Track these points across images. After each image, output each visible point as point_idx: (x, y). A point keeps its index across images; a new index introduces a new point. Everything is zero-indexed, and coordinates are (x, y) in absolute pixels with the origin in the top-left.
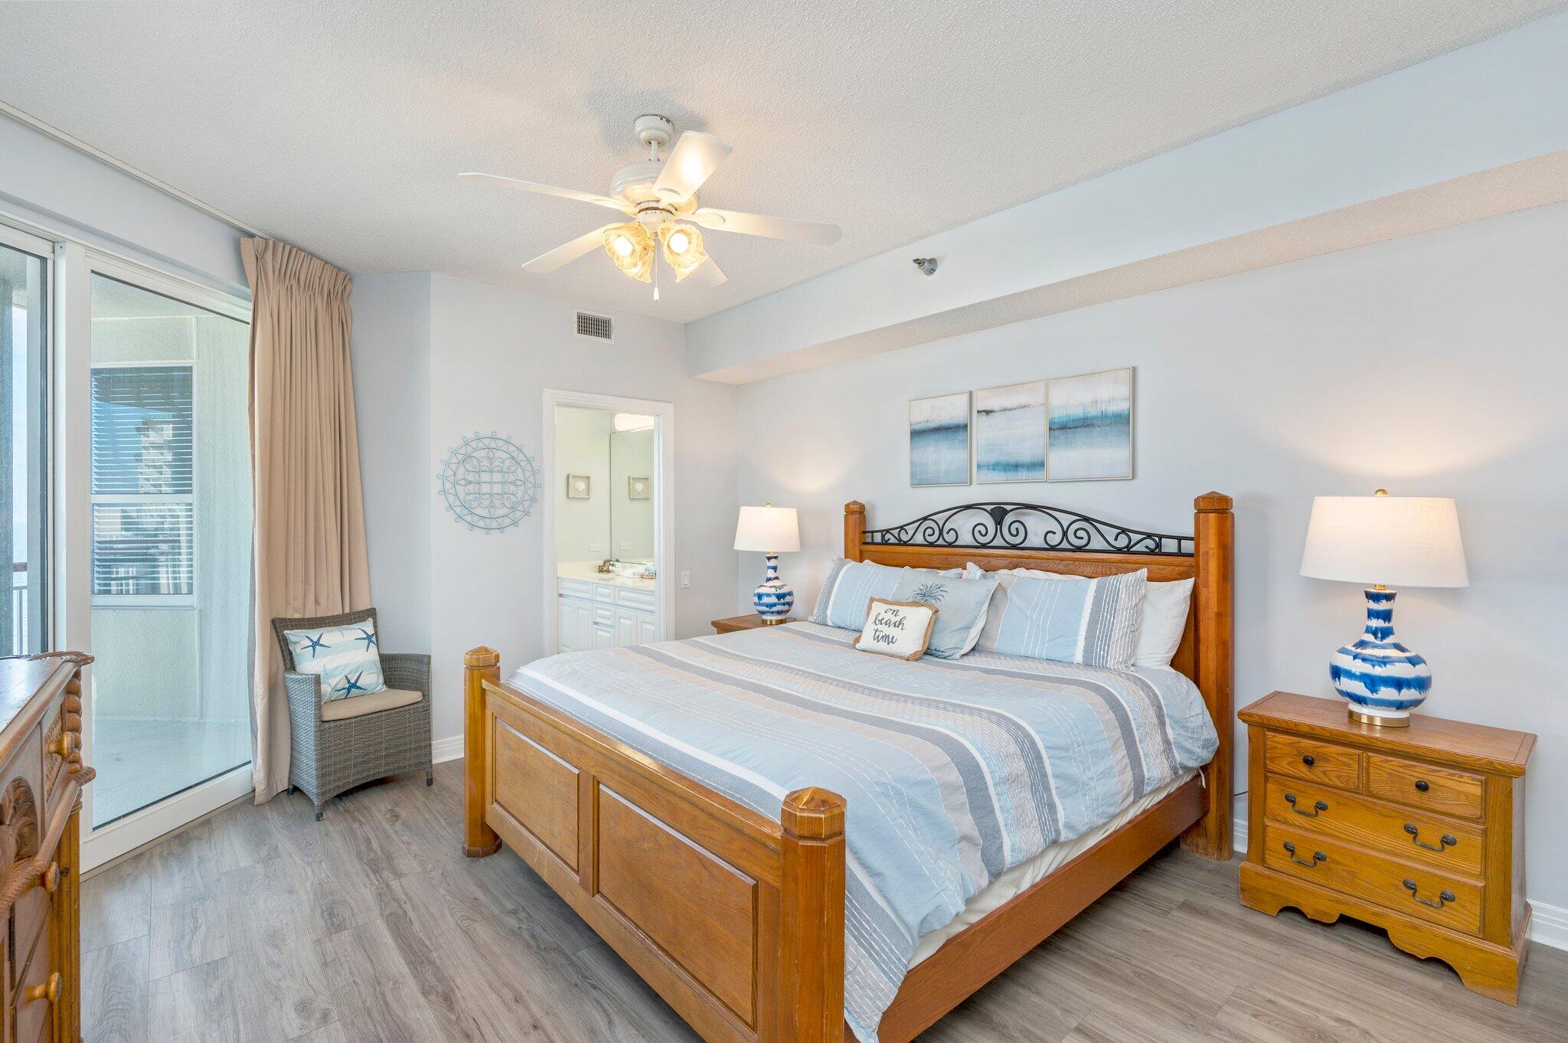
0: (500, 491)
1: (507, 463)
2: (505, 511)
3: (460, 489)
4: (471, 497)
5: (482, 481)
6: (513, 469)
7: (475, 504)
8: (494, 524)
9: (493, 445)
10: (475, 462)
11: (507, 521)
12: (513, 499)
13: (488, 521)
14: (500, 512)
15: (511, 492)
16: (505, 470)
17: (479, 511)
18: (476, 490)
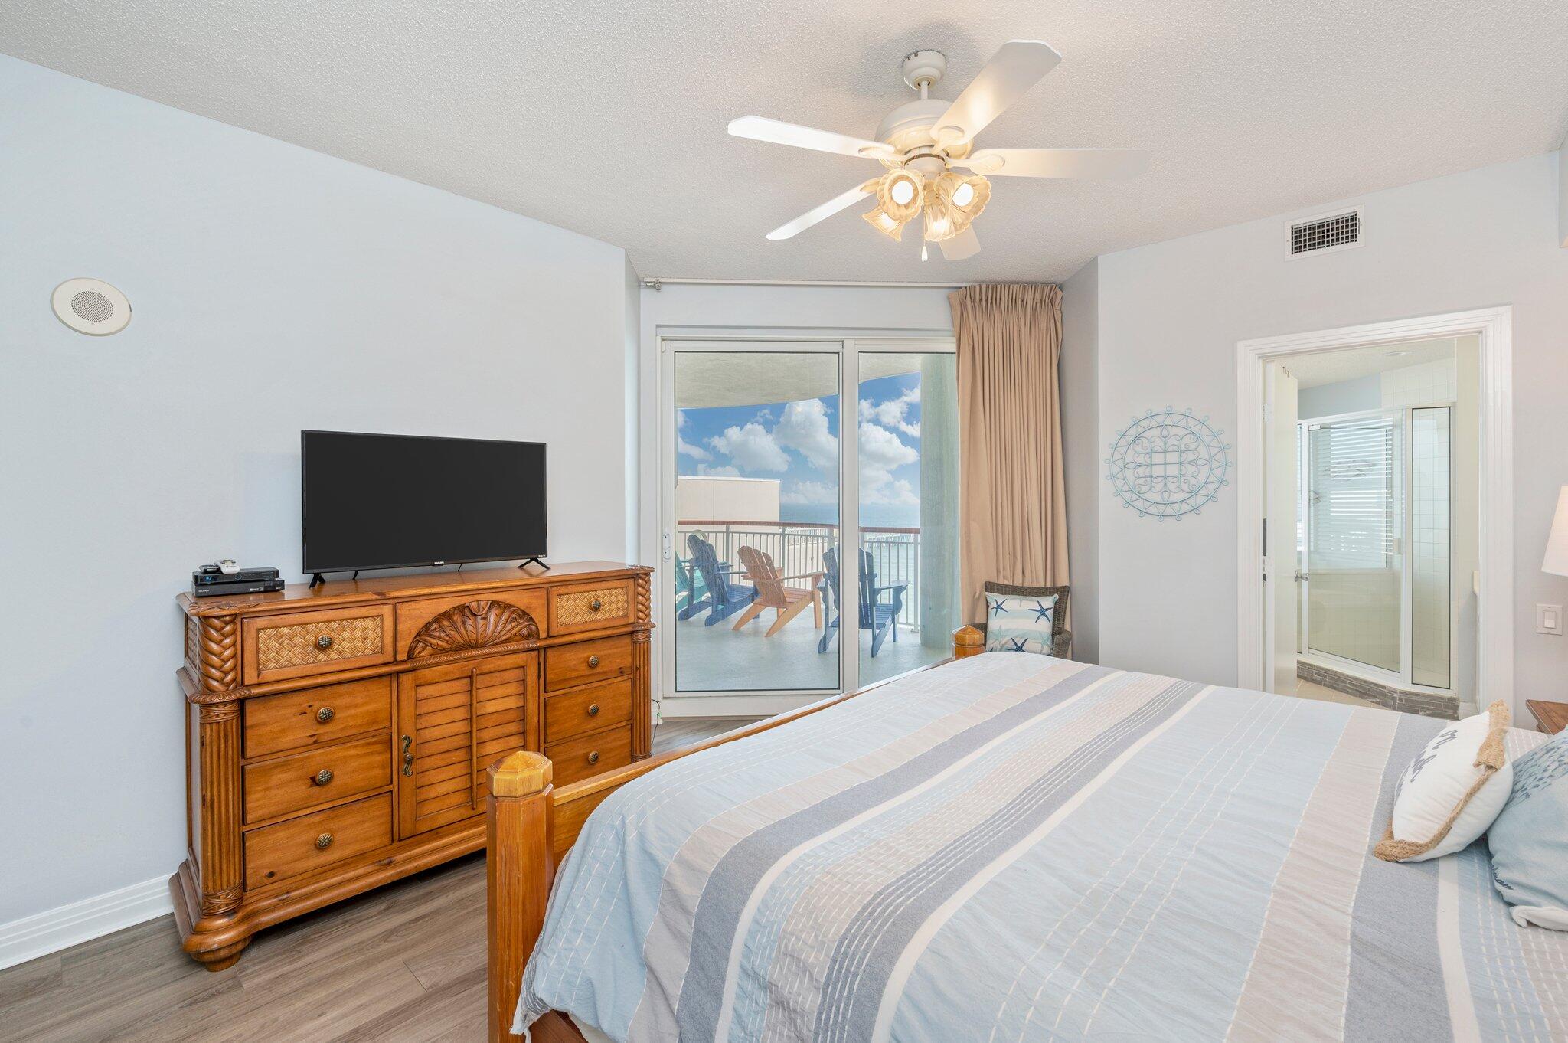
0: (1176, 473)
1: (1186, 440)
2: (1181, 496)
3: (1129, 473)
4: (1141, 481)
5: (1154, 462)
6: (1193, 446)
7: (1144, 489)
8: (1169, 511)
9: (1168, 421)
10: (1146, 443)
11: (1185, 507)
12: (1192, 481)
13: (1161, 507)
14: (1175, 498)
15: (1190, 473)
16: (1183, 448)
17: (1150, 496)
18: (1148, 474)
